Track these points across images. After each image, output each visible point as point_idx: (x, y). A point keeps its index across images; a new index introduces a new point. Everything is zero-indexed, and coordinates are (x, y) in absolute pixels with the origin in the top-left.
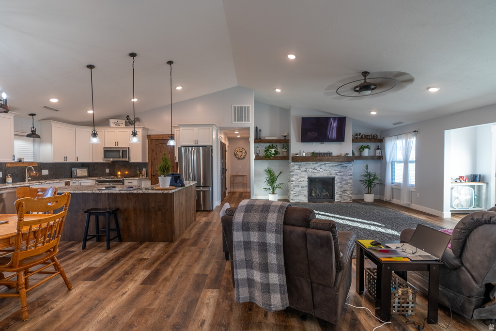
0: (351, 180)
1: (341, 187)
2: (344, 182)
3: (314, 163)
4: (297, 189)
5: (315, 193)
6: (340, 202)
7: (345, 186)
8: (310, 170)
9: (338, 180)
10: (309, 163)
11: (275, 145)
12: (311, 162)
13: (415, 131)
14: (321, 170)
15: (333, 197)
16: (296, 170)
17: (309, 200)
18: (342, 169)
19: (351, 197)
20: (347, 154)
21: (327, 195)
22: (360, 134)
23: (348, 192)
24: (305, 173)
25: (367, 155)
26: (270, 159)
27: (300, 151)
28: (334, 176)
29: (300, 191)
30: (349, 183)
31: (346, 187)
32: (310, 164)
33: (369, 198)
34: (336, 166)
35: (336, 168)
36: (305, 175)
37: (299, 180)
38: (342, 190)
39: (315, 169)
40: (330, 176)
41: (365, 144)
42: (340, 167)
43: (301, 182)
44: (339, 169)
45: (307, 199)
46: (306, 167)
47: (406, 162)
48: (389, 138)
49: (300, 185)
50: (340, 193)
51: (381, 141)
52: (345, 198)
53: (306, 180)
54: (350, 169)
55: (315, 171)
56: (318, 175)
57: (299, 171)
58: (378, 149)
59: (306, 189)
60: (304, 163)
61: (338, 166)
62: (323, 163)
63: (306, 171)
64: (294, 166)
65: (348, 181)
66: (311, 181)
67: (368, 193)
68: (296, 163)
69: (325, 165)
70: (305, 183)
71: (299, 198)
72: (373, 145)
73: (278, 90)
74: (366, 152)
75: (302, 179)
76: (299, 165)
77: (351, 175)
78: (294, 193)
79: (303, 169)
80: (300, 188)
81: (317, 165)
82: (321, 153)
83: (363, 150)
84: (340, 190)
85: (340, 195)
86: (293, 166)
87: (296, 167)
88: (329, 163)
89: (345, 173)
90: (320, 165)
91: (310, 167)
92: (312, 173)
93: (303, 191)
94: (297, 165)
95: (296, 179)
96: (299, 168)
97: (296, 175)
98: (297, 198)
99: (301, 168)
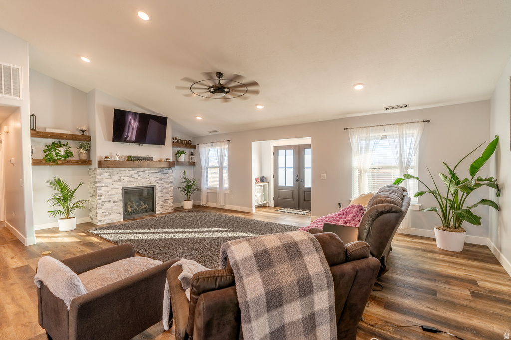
0: (172, 188)
1: (162, 196)
2: (165, 191)
3: (131, 169)
4: (107, 205)
5: (131, 207)
6: (161, 213)
7: (166, 195)
8: (126, 178)
9: (159, 188)
10: (123, 169)
11: (64, 142)
12: (126, 169)
13: (229, 141)
14: (139, 178)
15: (153, 210)
16: (105, 180)
17: (124, 218)
18: (163, 176)
19: (172, 206)
20: (167, 159)
21: (146, 208)
22: (176, 138)
23: (169, 201)
24: (118, 183)
25: (183, 161)
26: (58, 164)
27: (111, 153)
28: (154, 184)
29: (112, 207)
30: (170, 191)
31: (168, 196)
32: (125, 171)
33: (188, 205)
34: (156, 173)
35: (156, 175)
36: (118, 185)
37: (110, 193)
38: (163, 199)
39: (131, 177)
40: (150, 185)
41: (181, 150)
42: (160, 174)
43: (114, 194)
44: (159, 176)
45: (122, 217)
46: (120, 175)
47: (221, 168)
48: (203, 145)
49: (112, 200)
50: (161, 203)
51: (194, 147)
52: (167, 208)
53: (121, 191)
54: (171, 176)
55: (132, 180)
56: (135, 185)
57: (110, 181)
58: (192, 155)
59: (121, 204)
60: (116, 170)
61: (158, 172)
62: (142, 169)
63: (119, 180)
64: (103, 175)
65: (169, 189)
66: (127, 192)
67: (187, 200)
68: (106, 170)
69: (143, 171)
70: (119, 196)
71: (111, 217)
72: (187, 151)
73: (86, 60)
74: (182, 158)
75: (114, 191)
76: (110, 172)
77: (171, 182)
78: (103, 211)
79: (116, 177)
80: (113, 204)
81: (134, 172)
82: (140, 157)
83: (180, 155)
84: (161, 200)
85: (161, 205)
86: (101, 174)
87: (106, 175)
88: (149, 169)
89: (165, 180)
90: (138, 172)
91: (124, 174)
92: (128, 182)
93: (117, 207)
94: (106, 172)
95: (105, 191)
96: (109, 177)
97: (105, 186)
98: (107, 218)
99: (112, 177)
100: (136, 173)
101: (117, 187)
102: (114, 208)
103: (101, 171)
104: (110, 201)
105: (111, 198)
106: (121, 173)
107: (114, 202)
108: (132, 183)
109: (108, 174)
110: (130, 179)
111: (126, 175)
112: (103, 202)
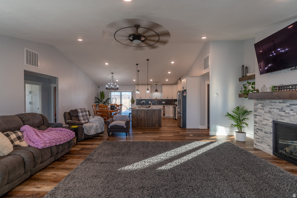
3: (281, 101)
8: (276, 111)
10: (273, 101)
14: (292, 113)
16: (259, 110)
24: (269, 115)
29: (263, 137)
32: (275, 102)
36: (269, 117)
39: (282, 110)
45: (272, 151)
46: (271, 107)
53: (271, 124)
55: (283, 113)
56: (286, 120)
57: (262, 111)
59: (271, 137)
60: (268, 102)
63: (270, 112)
64: (257, 105)
68: (259, 101)
70: (270, 129)
75: (265, 122)
76: (263, 103)
78: (258, 137)
79: (267, 109)
81: (285, 104)
90: (291, 105)
91: (275, 107)
92: (278, 115)
93: (267, 139)
94: (260, 103)
95: (259, 120)
96: (262, 108)
97: (259, 116)
98: (260, 145)
99: (264, 108)
100: (288, 106)
101: (268, 118)
102: (265, 138)
103: (257, 102)
104: (262, 130)
105: (263, 128)
106: (271, 105)
107: (265, 133)
108: (282, 117)
109: (261, 105)
110: (281, 112)
111: (276, 107)
112: (257, 129)
